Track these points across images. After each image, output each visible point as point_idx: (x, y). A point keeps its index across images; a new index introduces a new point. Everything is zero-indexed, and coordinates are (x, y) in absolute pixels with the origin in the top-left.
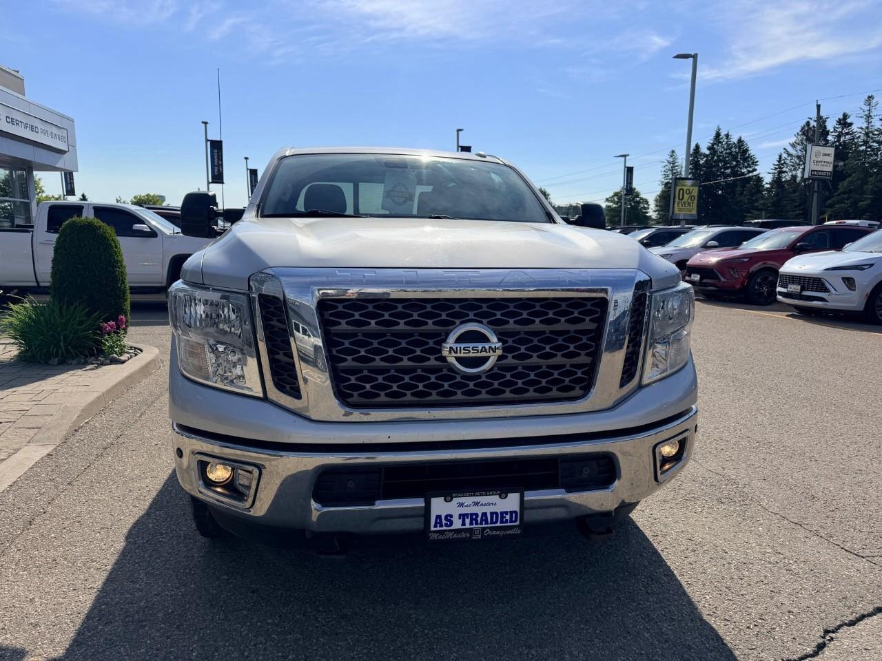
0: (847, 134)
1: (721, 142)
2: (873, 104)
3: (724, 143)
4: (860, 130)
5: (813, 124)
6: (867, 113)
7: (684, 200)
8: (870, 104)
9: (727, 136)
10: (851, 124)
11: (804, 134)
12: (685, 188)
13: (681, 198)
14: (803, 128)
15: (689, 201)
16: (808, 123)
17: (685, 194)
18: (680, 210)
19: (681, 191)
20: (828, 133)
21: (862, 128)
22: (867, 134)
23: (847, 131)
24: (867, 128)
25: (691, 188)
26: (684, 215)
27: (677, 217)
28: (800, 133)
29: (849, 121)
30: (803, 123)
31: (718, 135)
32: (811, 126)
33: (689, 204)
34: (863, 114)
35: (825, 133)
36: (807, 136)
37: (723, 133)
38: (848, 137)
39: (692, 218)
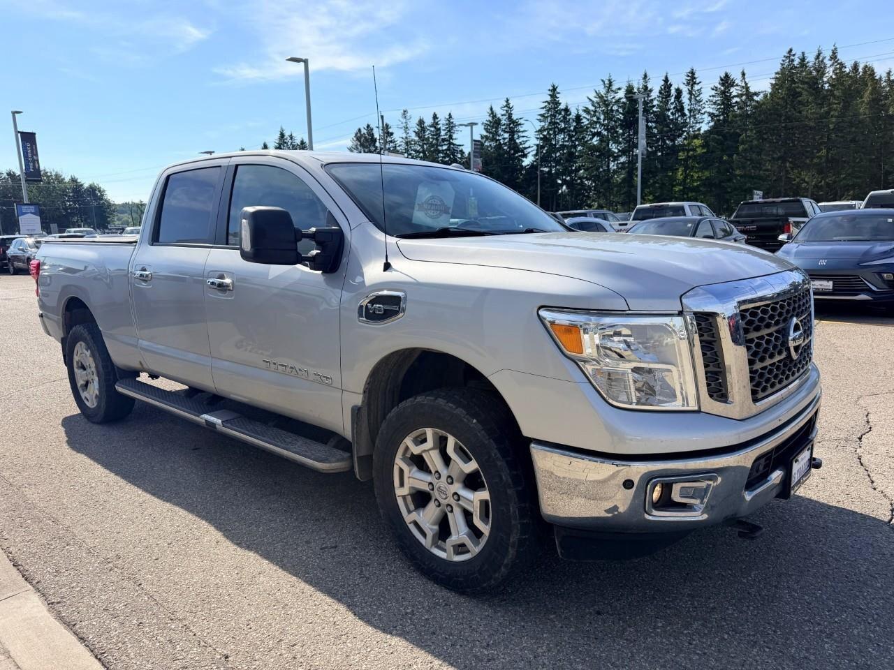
0: (391, 142)
1: (285, 143)
2: (408, 117)
3: (289, 144)
4: (402, 140)
5: (364, 131)
6: (405, 125)
8: (405, 117)
9: (291, 137)
10: (392, 134)
11: (358, 139)
14: (356, 135)
16: (360, 130)
20: (375, 140)
21: (402, 138)
22: (407, 143)
23: (390, 140)
24: (406, 138)
28: (355, 139)
29: (390, 130)
30: (356, 130)
31: (282, 135)
32: (362, 133)
34: (402, 125)
35: (374, 141)
36: (360, 142)
37: (287, 134)
38: (391, 144)
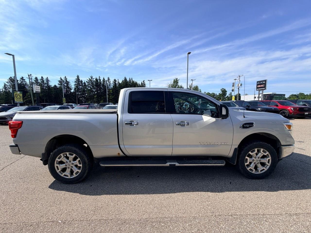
5: (13, 78)
7: (18, 97)
10: (25, 80)
12: (17, 94)
13: (16, 96)
14: (9, 78)
15: (20, 97)
16: (11, 77)
17: (18, 96)
18: (17, 100)
19: (16, 95)
25: (20, 94)
26: (19, 102)
27: (16, 102)
28: (9, 80)
33: (20, 99)
36: (11, 81)
39: (21, 103)
